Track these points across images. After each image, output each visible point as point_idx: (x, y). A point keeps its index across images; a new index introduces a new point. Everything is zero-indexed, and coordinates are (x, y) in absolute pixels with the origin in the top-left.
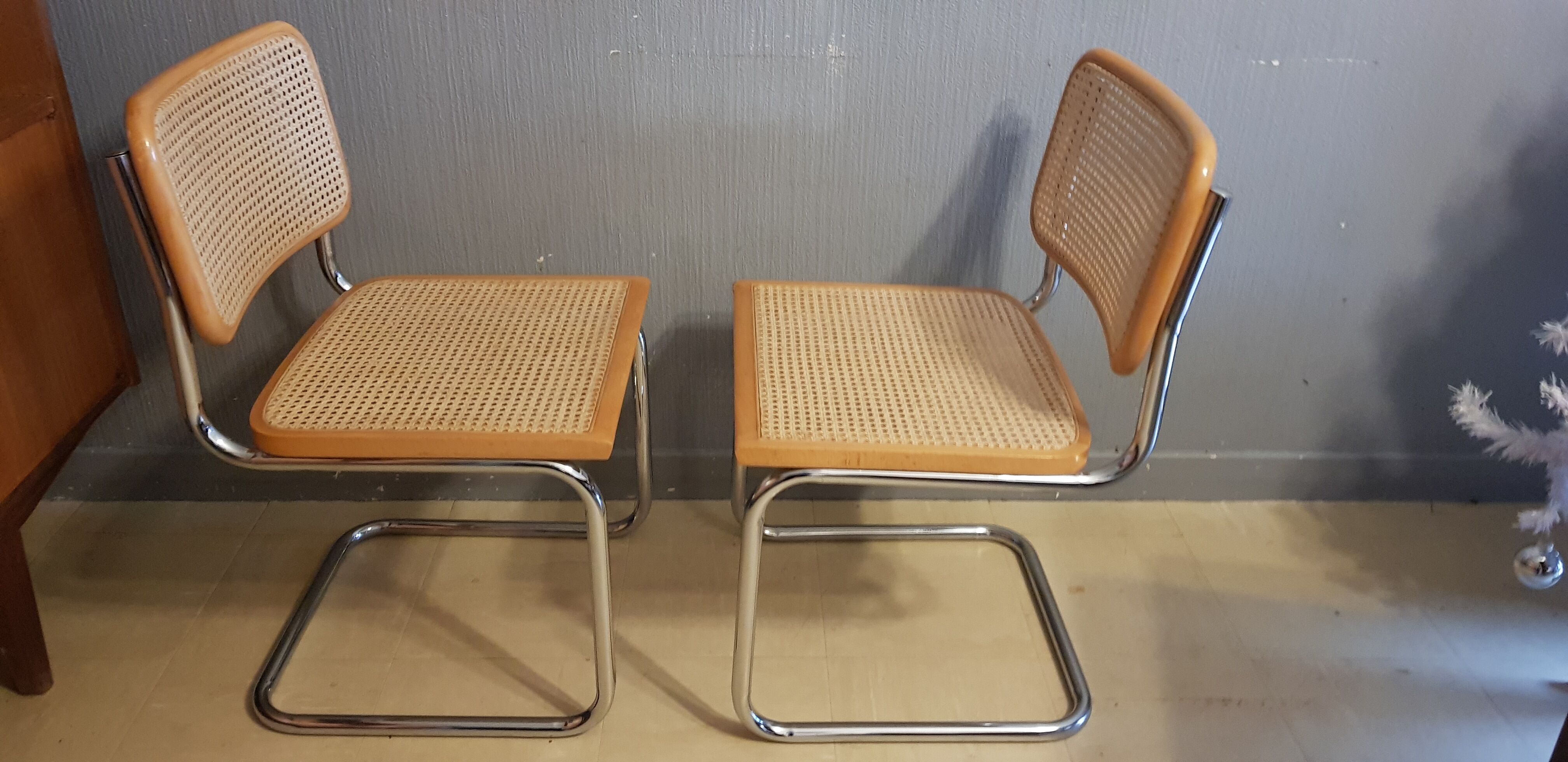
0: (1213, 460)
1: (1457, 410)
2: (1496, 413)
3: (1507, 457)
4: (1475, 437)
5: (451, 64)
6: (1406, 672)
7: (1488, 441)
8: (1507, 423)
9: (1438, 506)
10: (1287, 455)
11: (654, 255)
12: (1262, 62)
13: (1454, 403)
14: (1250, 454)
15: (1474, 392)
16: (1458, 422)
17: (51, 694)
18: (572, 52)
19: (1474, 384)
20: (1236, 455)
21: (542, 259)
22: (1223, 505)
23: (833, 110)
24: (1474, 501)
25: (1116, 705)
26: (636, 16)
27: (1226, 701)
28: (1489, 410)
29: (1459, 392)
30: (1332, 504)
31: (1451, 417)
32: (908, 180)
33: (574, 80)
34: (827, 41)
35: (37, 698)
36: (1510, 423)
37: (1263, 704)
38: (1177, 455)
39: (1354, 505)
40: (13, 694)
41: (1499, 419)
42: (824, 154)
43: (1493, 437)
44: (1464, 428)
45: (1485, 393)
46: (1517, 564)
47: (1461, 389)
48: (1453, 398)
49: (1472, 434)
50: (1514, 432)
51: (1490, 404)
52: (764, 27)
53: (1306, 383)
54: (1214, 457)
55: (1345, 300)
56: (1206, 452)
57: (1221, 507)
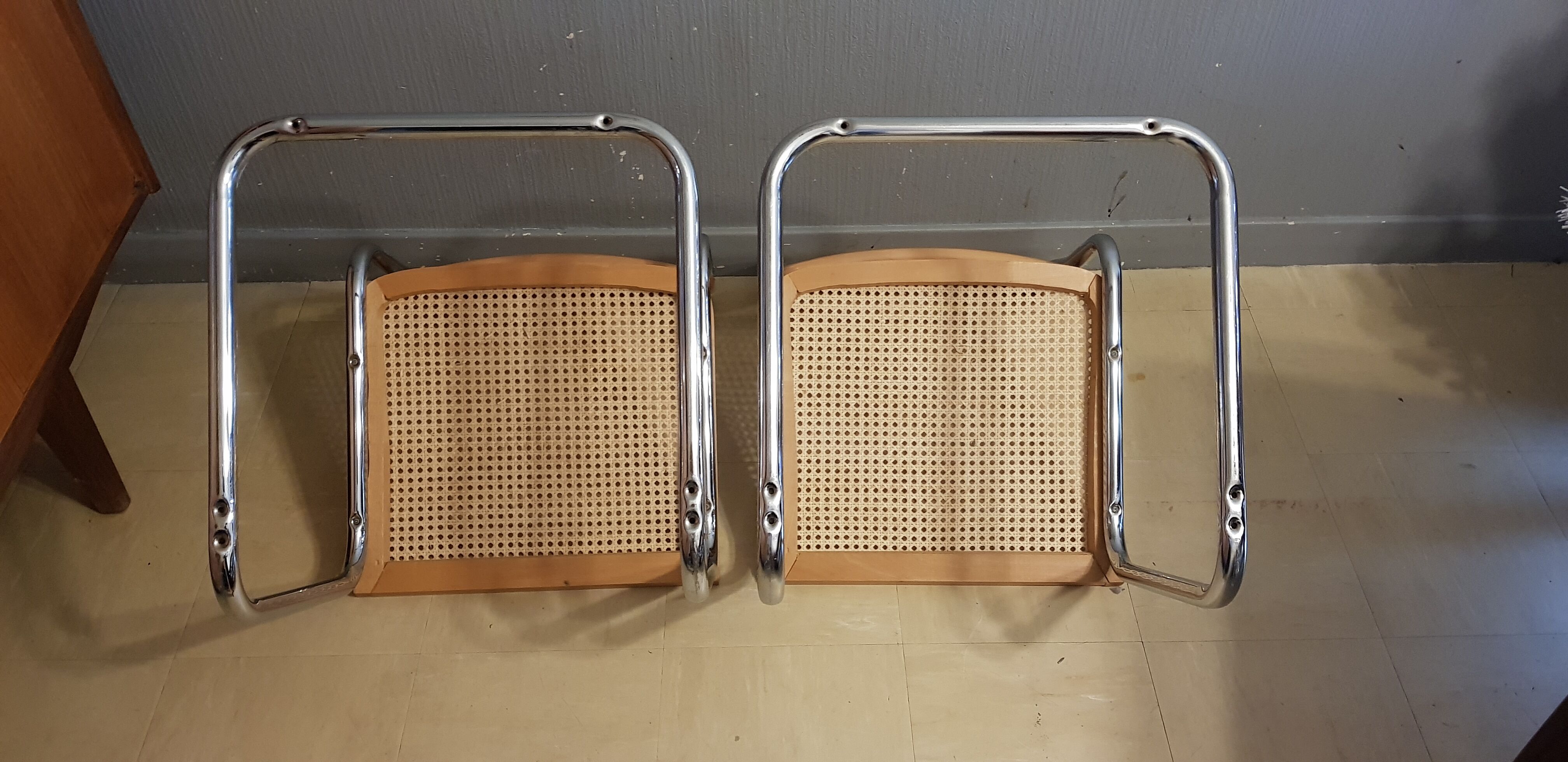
0: (1291, 226)
6: (1471, 466)
9: (1521, 267)
10: (1368, 219)
14: (1330, 220)
17: (131, 512)
20: (1317, 220)
21: (572, 35)
22: (1295, 269)
24: (1558, 262)
27: (1279, 503)
30: (1409, 266)
35: (119, 516)
37: (1317, 506)
39: (1432, 265)
40: (94, 513)
53: (1402, 148)
54: (1292, 223)
55: (1459, 62)
56: (1284, 218)
57: (1292, 273)
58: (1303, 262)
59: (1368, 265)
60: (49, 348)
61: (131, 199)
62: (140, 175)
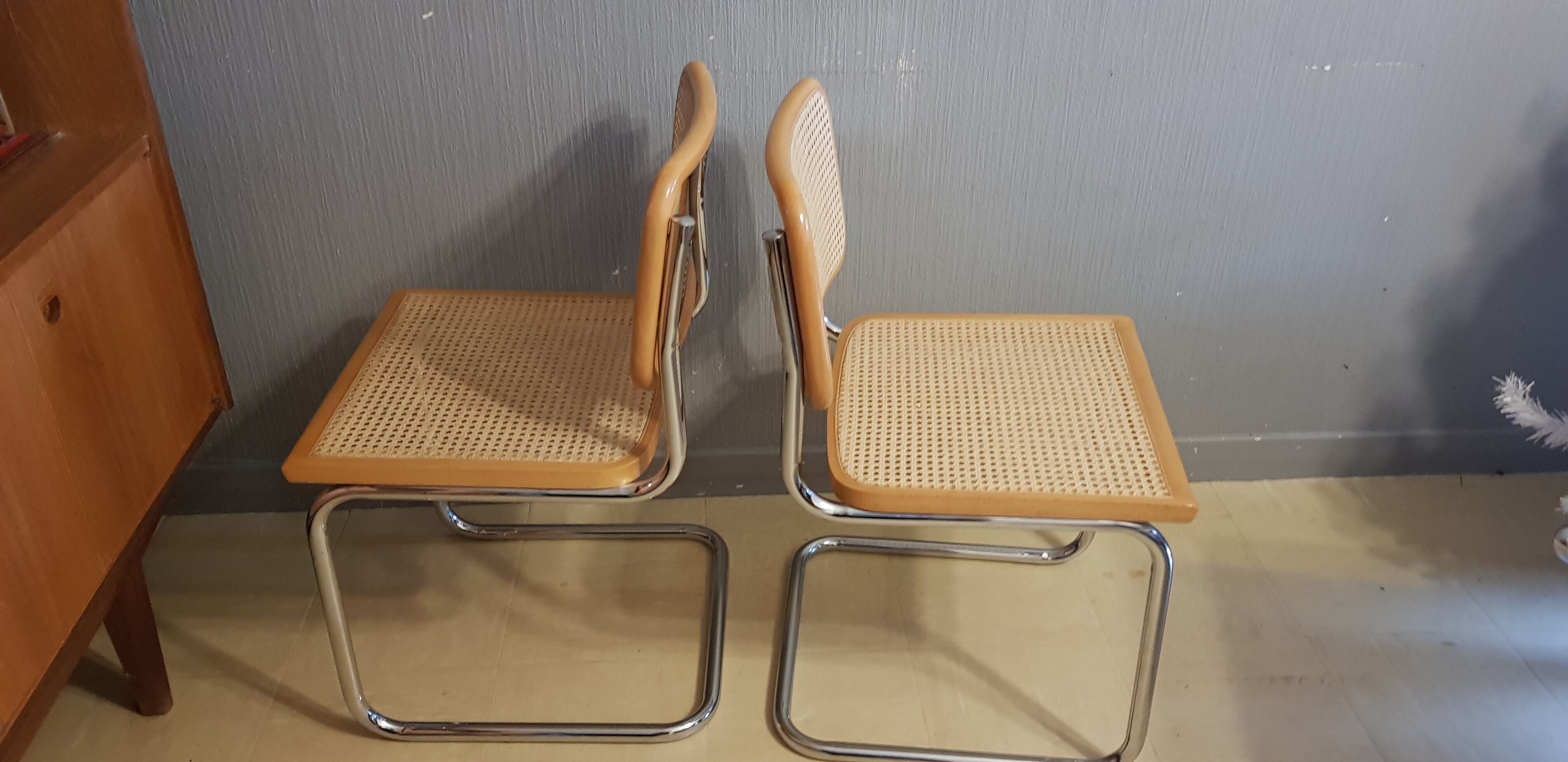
0: (1257, 442)
1: (1502, 399)
2: (1539, 403)
3: (1550, 445)
4: (1519, 425)
5: (531, 88)
6: (1451, 644)
7: (1532, 430)
8: (1549, 413)
9: (1468, 478)
10: (1325, 435)
11: (726, 265)
12: (1314, 68)
13: (1499, 394)
14: (1292, 436)
15: (1518, 383)
16: (1502, 411)
17: (172, 714)
18: (650, 72)
19: (1518, 375)
20: (1279, 436)
21: (617, 272)
22: (1266, 483)
23: (902, 122)
24: (1501, 473)
25: (1187, 687)
26: (712, 38)
27: (1288, 679)
28: (1531, 400)
29: (1503, 383)
30: (1368, 479)
31: (1495, 406)
32: (972, 187)
33: (651, 99)
34: (898, 57)
35: (160, 717)
36: (1552, 413)
37: (1322, 681)
38: (1224, 438)
39: (1389, 478)
40: (135, 715)
41: (1541, 409)
42: (892, 164)
43: (1537, 427)
44: (1508, 417)
45: (1528, 384)
46: (1557, 543)
47: (1505, 380)
48: (1498, 388)
49: (1515, 422)
50: (1557, 421)
51: (1533, 394)
52: (837, 44)
53: (1347, 367)
54: (1258, 439)
55: (1385, 290)
56: (1251, 434)
57: (1265, 486)
58: (1272, 476)
59: (1331, 479)
60: (132, 530)
61: (208, 410)
62: (218, 392)
